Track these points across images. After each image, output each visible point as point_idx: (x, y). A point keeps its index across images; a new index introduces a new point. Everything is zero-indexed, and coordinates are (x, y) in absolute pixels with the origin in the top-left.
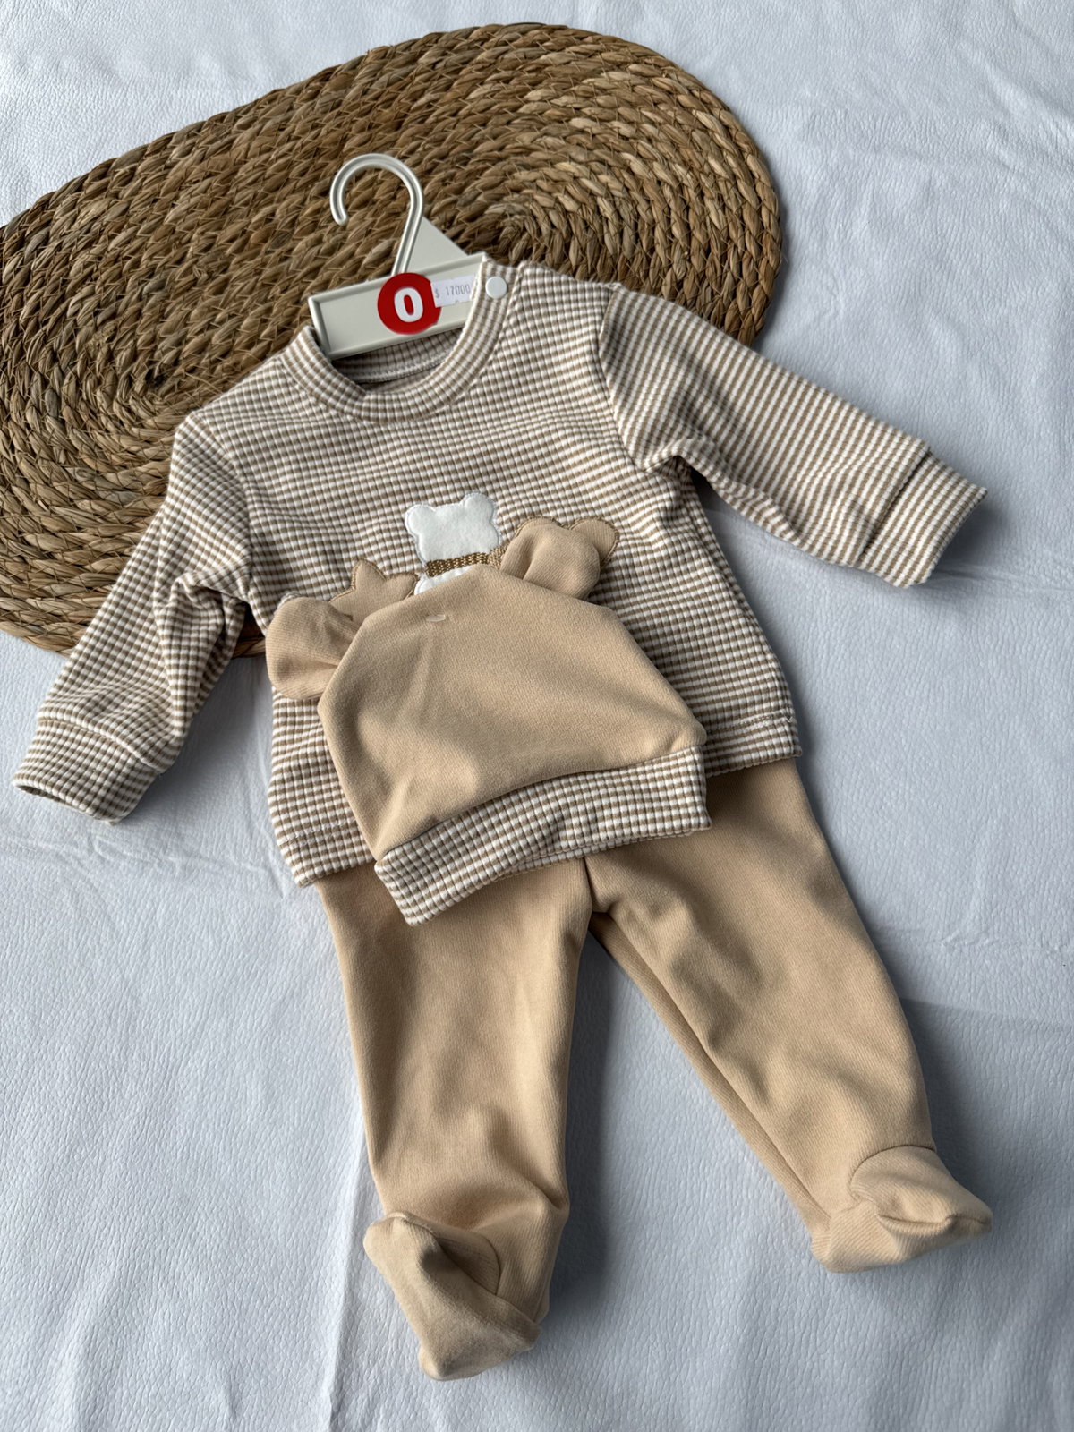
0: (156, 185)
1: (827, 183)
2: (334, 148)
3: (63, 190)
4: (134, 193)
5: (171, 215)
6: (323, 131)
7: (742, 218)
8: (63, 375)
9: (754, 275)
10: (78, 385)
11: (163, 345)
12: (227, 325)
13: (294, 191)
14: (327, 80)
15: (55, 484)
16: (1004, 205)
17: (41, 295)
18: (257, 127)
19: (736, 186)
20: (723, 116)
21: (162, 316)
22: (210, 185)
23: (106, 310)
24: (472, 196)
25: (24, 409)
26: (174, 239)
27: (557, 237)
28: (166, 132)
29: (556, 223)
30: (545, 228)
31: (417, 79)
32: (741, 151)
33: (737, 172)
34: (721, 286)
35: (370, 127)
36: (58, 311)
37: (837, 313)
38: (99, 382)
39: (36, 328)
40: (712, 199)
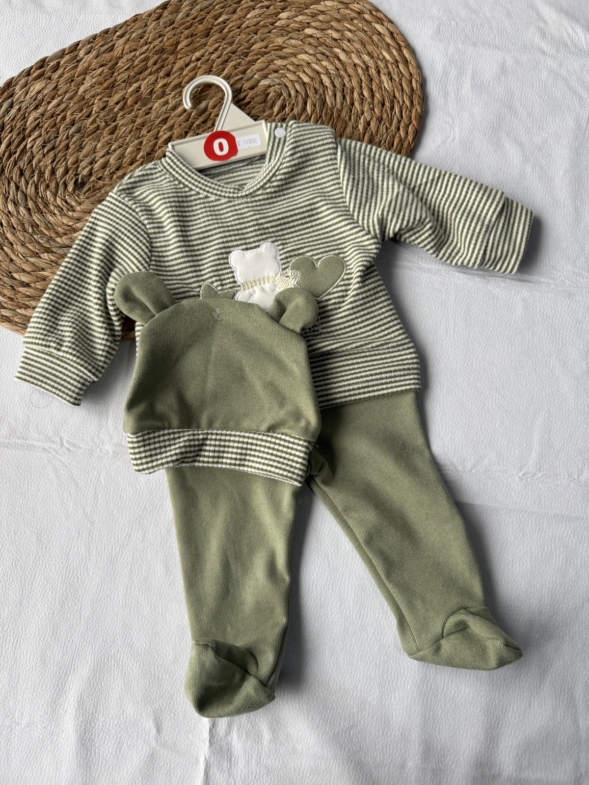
0: (72, 72)
1: (447, 64)
2: (172, 48)
3: (19, 76)
4: (60, 77)
5: (82, 89)
6: (165, 39)
7: (401, 85)
8: (28, 183)
9: (409, 118)
10: (36, 188)
11: (83, 164)
12: (118, 152)
13: (150, 74)
14: (166, 8)
15: (27, 245)
16: (544, 75)
17: (11, 137)
18: (128, 36)
19: (398, 67)
20: (390, 26)
21: (81, 148)
22: (103, 71)
23: (48, 145)
24: (251, 75)
25: (6, 203)
26: (85, 103)
27: (300, 98)
28: (76, 40)
29: (299, 90)
30: (293, 93)
31: (217, 7)
32: (400, 46)
33: (398, 58)
34: (391, 125)
35: (192, 36)
36: (22, 146)
37: (454, 138)
38: (48, 186)
39: (10, 156)
40: (385, 74)
